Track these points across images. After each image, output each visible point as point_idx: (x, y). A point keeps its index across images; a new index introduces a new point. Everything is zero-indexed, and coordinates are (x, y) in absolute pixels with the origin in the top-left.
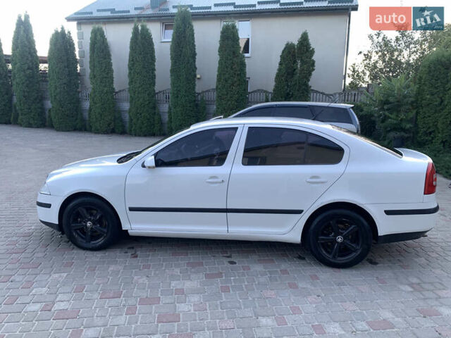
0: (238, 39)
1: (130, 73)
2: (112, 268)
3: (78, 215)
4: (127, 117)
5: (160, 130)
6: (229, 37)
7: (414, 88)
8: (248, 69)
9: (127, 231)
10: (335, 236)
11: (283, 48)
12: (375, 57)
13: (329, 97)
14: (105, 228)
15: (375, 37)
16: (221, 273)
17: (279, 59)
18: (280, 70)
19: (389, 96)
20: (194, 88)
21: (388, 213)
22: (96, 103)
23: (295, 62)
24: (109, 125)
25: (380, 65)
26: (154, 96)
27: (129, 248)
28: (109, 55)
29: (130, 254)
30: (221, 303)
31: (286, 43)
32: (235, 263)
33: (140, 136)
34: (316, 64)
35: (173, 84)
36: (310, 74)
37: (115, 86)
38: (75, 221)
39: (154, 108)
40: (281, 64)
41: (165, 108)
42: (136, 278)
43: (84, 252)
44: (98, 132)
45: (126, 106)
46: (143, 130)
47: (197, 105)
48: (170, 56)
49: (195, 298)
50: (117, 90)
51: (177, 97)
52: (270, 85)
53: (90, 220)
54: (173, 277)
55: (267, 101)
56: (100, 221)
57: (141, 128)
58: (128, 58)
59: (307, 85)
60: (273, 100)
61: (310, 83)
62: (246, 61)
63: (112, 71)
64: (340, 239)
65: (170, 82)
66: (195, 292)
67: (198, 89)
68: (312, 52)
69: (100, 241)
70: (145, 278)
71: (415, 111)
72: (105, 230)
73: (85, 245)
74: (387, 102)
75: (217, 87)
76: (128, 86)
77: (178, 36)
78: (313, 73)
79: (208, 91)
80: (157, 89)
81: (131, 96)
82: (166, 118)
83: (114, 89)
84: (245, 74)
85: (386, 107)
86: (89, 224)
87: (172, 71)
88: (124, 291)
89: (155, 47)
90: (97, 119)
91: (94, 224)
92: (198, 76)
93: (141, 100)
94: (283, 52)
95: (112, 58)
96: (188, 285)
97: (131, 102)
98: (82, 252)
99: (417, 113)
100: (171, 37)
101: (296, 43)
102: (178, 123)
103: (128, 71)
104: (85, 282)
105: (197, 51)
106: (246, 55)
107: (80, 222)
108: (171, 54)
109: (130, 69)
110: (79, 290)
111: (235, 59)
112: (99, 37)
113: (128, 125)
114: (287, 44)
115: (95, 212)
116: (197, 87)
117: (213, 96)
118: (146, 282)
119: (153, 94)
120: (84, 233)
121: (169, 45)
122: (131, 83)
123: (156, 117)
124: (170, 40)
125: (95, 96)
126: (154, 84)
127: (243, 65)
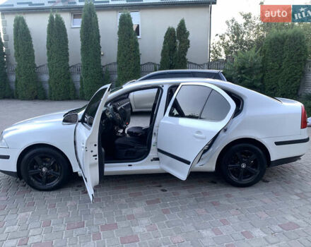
0: (132, 25)
1: (48, 52)
2: (69, 203)
3: (35, 162)
4: (47, 87)
5: (74, 95)
6: (125, 23)
7: (260, 58)
8: (140, 47)
9: (77, 173)
10: (241, 164)
11: (165, 32)
12: (227, 38)
13: (199, 66)
14: (58, 171)
15: (230, 23)
16: (158, 199)
17: (163, 39)
18: (164, 47)
19: (244, 63)
20: (100, 62)
21: (277, 143)
22: (21, 76)
23: (175, 41)
24: (33, 93)
25: (231, 43)
26: (68, 69)
27: (78, 186)
28: (31, 38)
29: (80, 191)
30: (167, 222)
31: (167, 27)
32: (166, 191)
33: (58, 100)
34: (190, 43)
35: (83, 59)
36: (186, 50)
37: (36, 63)
38: (32, 168)
39: (69, 78)
40: (165, 43)
41: (77, 78)
42: (91, 210)
43: (41, 192)
44: (24, 99)
45: (46, 78)
46: (61, 95)
47: (102, 75)
48: (80, 39)
49: (145, 221)
50: (38, 65)
51: (87, 69)
52: (158, 59)
53: (45, 166)
54: (122, 206)
55: (156, 71)
56: (53, 167)
57: (59, 94)
58: (46, 40)
59: (185, 58)
60: (160, 70)
61: (187, 57)
62: (139, 41)
63: (33, 51)
64: (244, 166)
65: (81, 58)
66: (143, 216)
67: (103, 63)
68: (188, 34)
69: (55, 182)
70: (99, 209)
71: (262, 74)
72: (59, 174)
73: (42, 187)
74: (243, 68)
75: (118, 61)
76: (47, 62)
77: (86, 23)
78: (189, 49)
79: (110, 64)
80: (71, 63)
81: (50, 70)
82: (78, 86)
83: (35, 65)
84: (138, 51)
85: (243, 71)
86: (44, 170)
87: (83, 50)
88: (86, 221)
89: (68, 31)
90: (22, 88)
91: (48, 169)
92: (102, 53)
93: (58, 73)
94: (166, 34)
95: (33, 40)
96: (135, 211)
97: (50, 74)
98: (39, 193)
99: (264, 75)
100: (80, 24)
101: (176, 27)
102: (88, 89)
103: (46, 50)
104: (49, 217)
105: (101, 34)
106: (139, 37)
107: (36, 169)
108: (81, 37)
109: (48, 49)
110: (47, 224)
111: (130, 40)
112: (21, 24)
113: (48, 93)
114: (169, 29)
115: (49, 160)
116: (102, 62)
117: (115, 67)
118: (101, 212)
119: (68, 68)
120: (41, 178)
121: (79, 30)
122: (49, 60)
123: (71, 86)
124: (80, 26)
125: (20, 71)
126: (68, 60)
127: (137, 44)
